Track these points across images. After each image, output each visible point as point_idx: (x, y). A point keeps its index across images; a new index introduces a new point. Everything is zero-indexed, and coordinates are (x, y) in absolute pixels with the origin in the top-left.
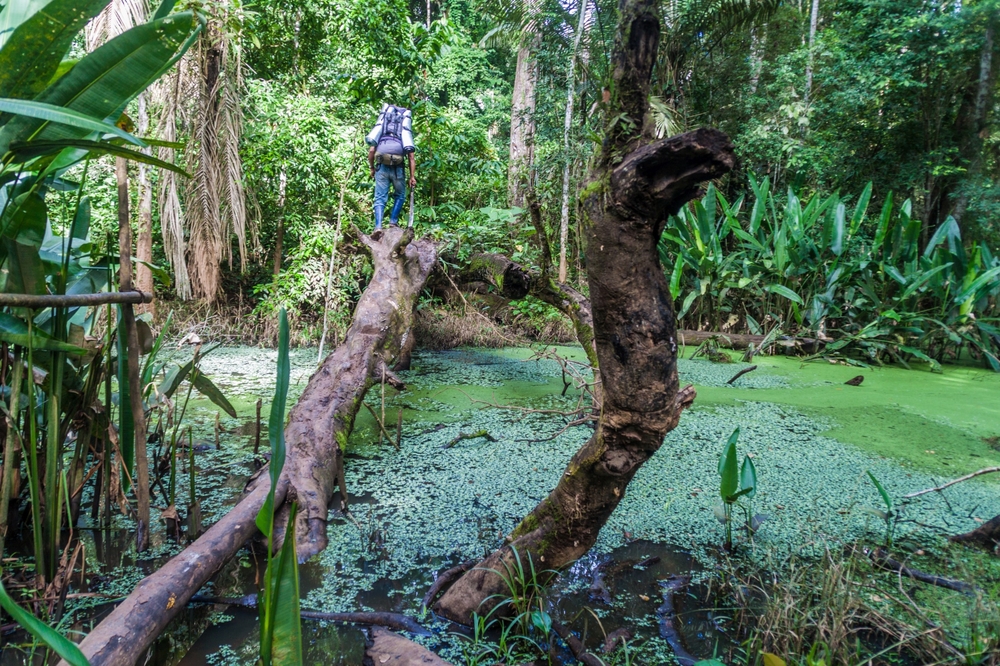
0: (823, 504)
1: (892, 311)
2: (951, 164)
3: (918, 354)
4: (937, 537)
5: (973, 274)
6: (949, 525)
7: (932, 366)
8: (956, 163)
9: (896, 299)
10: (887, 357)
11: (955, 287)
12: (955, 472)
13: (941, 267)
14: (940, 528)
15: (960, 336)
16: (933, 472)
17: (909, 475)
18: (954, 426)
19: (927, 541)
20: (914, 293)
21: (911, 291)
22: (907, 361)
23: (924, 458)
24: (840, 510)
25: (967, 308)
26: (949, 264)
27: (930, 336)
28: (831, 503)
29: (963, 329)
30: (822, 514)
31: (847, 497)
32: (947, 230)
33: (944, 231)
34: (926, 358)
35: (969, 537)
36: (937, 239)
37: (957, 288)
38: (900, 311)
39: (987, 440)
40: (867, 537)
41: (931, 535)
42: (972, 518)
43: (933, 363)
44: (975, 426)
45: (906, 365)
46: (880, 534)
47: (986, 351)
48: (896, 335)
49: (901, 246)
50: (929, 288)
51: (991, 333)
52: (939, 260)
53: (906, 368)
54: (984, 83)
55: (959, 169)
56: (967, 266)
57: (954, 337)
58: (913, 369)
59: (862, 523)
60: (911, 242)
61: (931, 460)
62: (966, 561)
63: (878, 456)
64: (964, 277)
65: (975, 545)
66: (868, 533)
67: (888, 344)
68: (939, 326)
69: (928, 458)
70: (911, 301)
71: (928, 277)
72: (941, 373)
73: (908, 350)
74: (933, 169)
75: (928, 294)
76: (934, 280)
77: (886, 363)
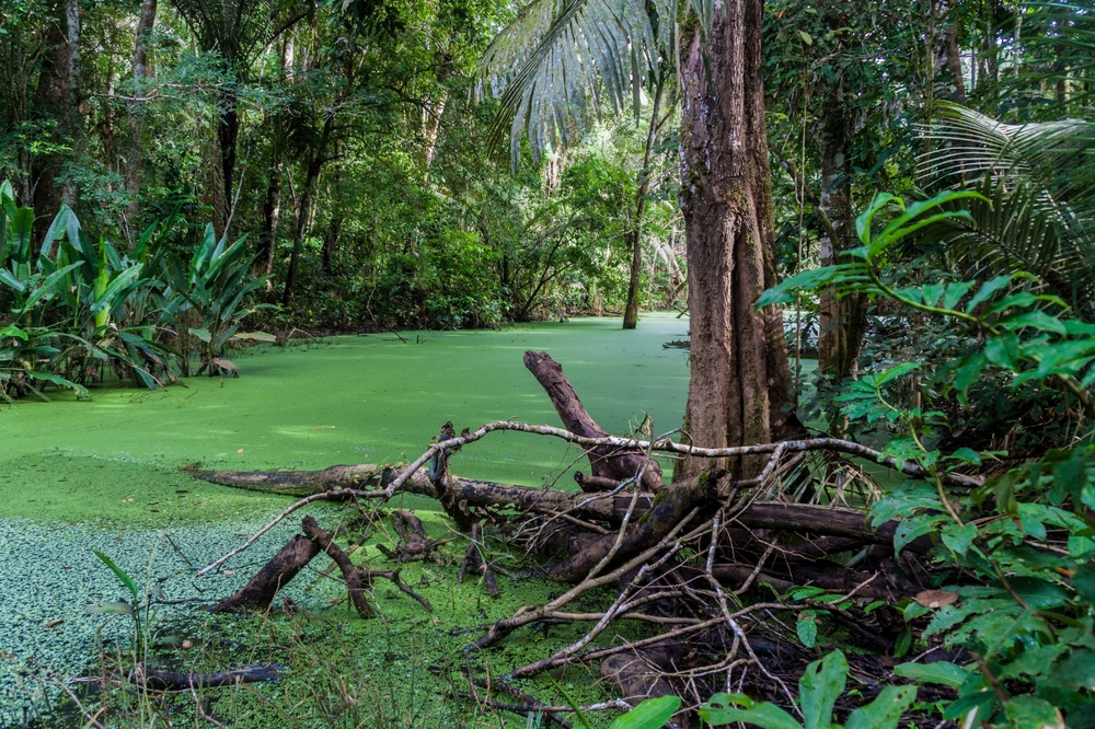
0: (15, 621)
1: (13, 326)
2: (50, 140)
3: (57, 380)
4: (196, 613)
5: (105, 275)
6: (202, 591)
7: (77, 393)
8: (57, 139)
9: (17, 311)
10: (14, 390)
11: (86, 292)
12: (171, 519)
13: (69, 268)
14: (193, 600)
15: (104, 351)
16: (145, 526)
17: (118, 539)
18: (140, 462)
19: (186, 625)
20: (38, 303)
21: (33, 302)
22: (42, 391)
23: (125, 511)
24: (46, 622)
25: (104, 318)
26: (79, 263)
27: (66, 356)
28: (28, 615)
29: (105, 344)
30: (22, 639)
31: (47, 598)
32: (65, 223)
33: (61, 223)
34: (68, 384)
35: (238, 600)
36: (53, 233)
37: (88, 294)
38: (24, 326)
39: (185, 469)
40: (107, 649)
41: (187, 613)
42: (222, 572)
43: (79, 390)
44: (163, 456)
45: (43, 396)
46: (122, 638)
47: (136, 366)
48: (21, 360)
49: (8, 242)
50: (56, 296)
51: (137, 345)
52: (66, 257)
53: (43, 401)
54: (75, 45)
55: (63, 147)
56: (97, 265)
57: (98, 354)
58: (53, 400)
59: (88, 630)
60: (22, 236)
61: (135, 511)
62: (245, 633)
63: (64, 524)
64: (95, 281)
65: (247, 608)
66: (105, 643)
67: (12, 372)
68: (76, 342)
69: (131, 510)
70: (34, 313)
71: (54, 282)
72: (91, 400)
73: (42, 377)
74: (30, 146)
75: (54, 302)
76: (62, 286)
77: (15, 398)
